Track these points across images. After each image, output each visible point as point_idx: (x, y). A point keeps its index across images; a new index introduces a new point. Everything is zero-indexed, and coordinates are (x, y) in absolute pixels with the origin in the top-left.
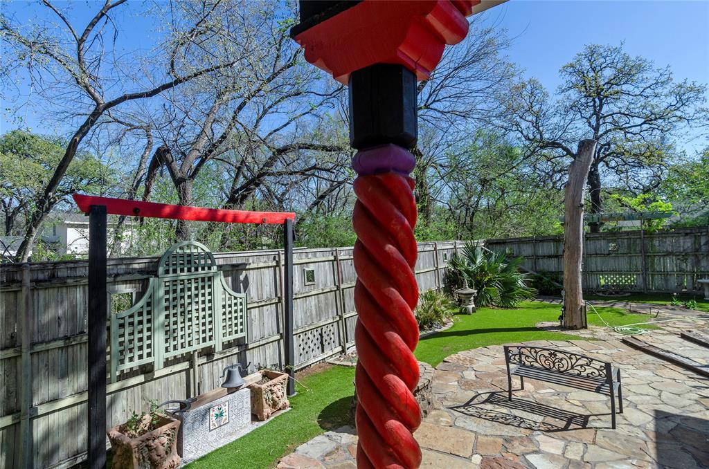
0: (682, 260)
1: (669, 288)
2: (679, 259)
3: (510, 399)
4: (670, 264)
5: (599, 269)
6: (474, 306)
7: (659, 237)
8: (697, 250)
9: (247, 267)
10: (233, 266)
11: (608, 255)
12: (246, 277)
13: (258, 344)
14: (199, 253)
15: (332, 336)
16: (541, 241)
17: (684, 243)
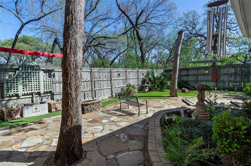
0: (230, 77)
1: (225, 87)
2: (229, 76)
3: (120, 110)
4: (226, 78)
5: (201, 80)
6: (148, 90)
7: (223, 68)
8: (236, 73)
9: (54, 71)
10: (48, 70)
11: (205, 75)
12: (54, 74)
13: (58, 94)
14: (34, 65)
15: (89, 95)
16: (182, 70)
17: (231, 70)
